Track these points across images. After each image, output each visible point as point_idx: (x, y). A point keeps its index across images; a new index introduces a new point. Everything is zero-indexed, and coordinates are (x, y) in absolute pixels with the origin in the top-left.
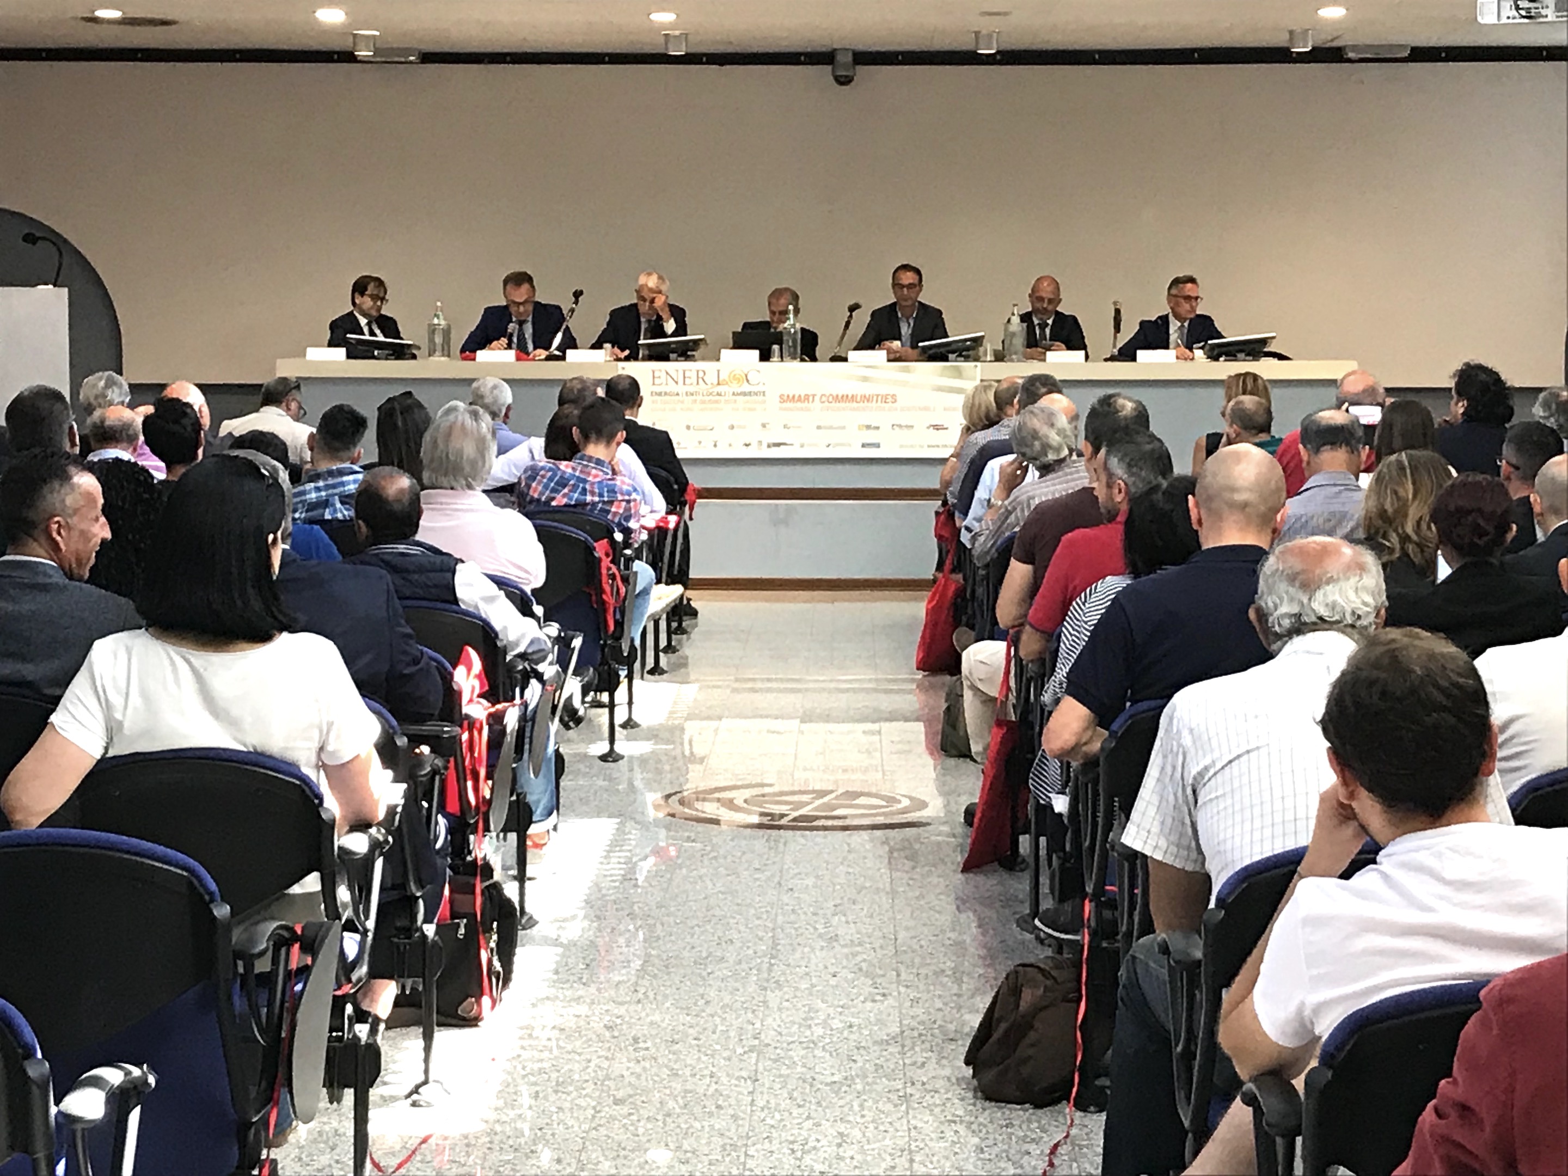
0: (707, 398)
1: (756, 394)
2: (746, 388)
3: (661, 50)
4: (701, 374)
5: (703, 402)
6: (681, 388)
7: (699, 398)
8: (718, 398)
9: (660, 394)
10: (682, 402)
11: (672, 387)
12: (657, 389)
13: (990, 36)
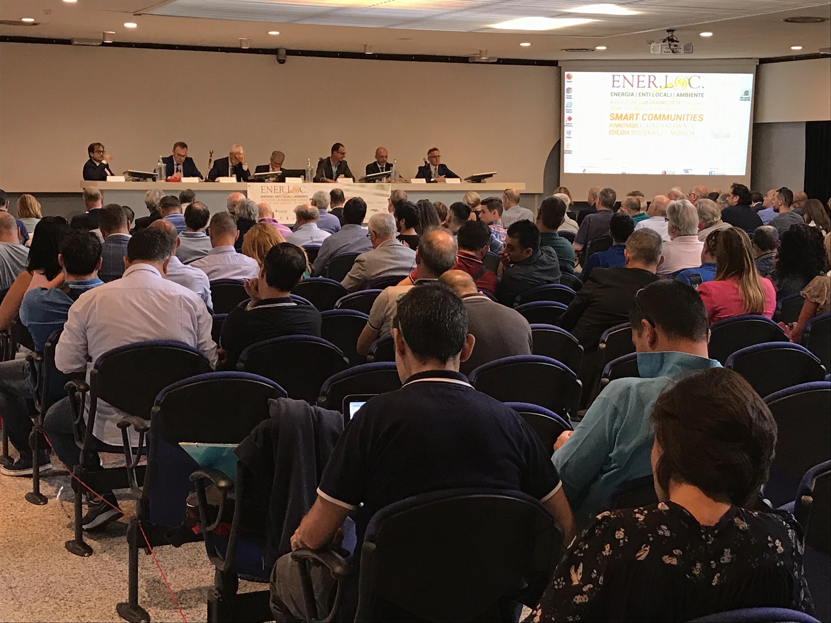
0: (284, 198)
1: (304, 197)
2: (300, 194)
3: (238, 46)
4: (281, 188)
5: (282, 200)
6: (273, 194)
7: (280, 198)
8: (288, 198)
9: (264, 197)
10: (274, 200)
11: (270, 194)
12: (264, 195)
13: (371, 47)
